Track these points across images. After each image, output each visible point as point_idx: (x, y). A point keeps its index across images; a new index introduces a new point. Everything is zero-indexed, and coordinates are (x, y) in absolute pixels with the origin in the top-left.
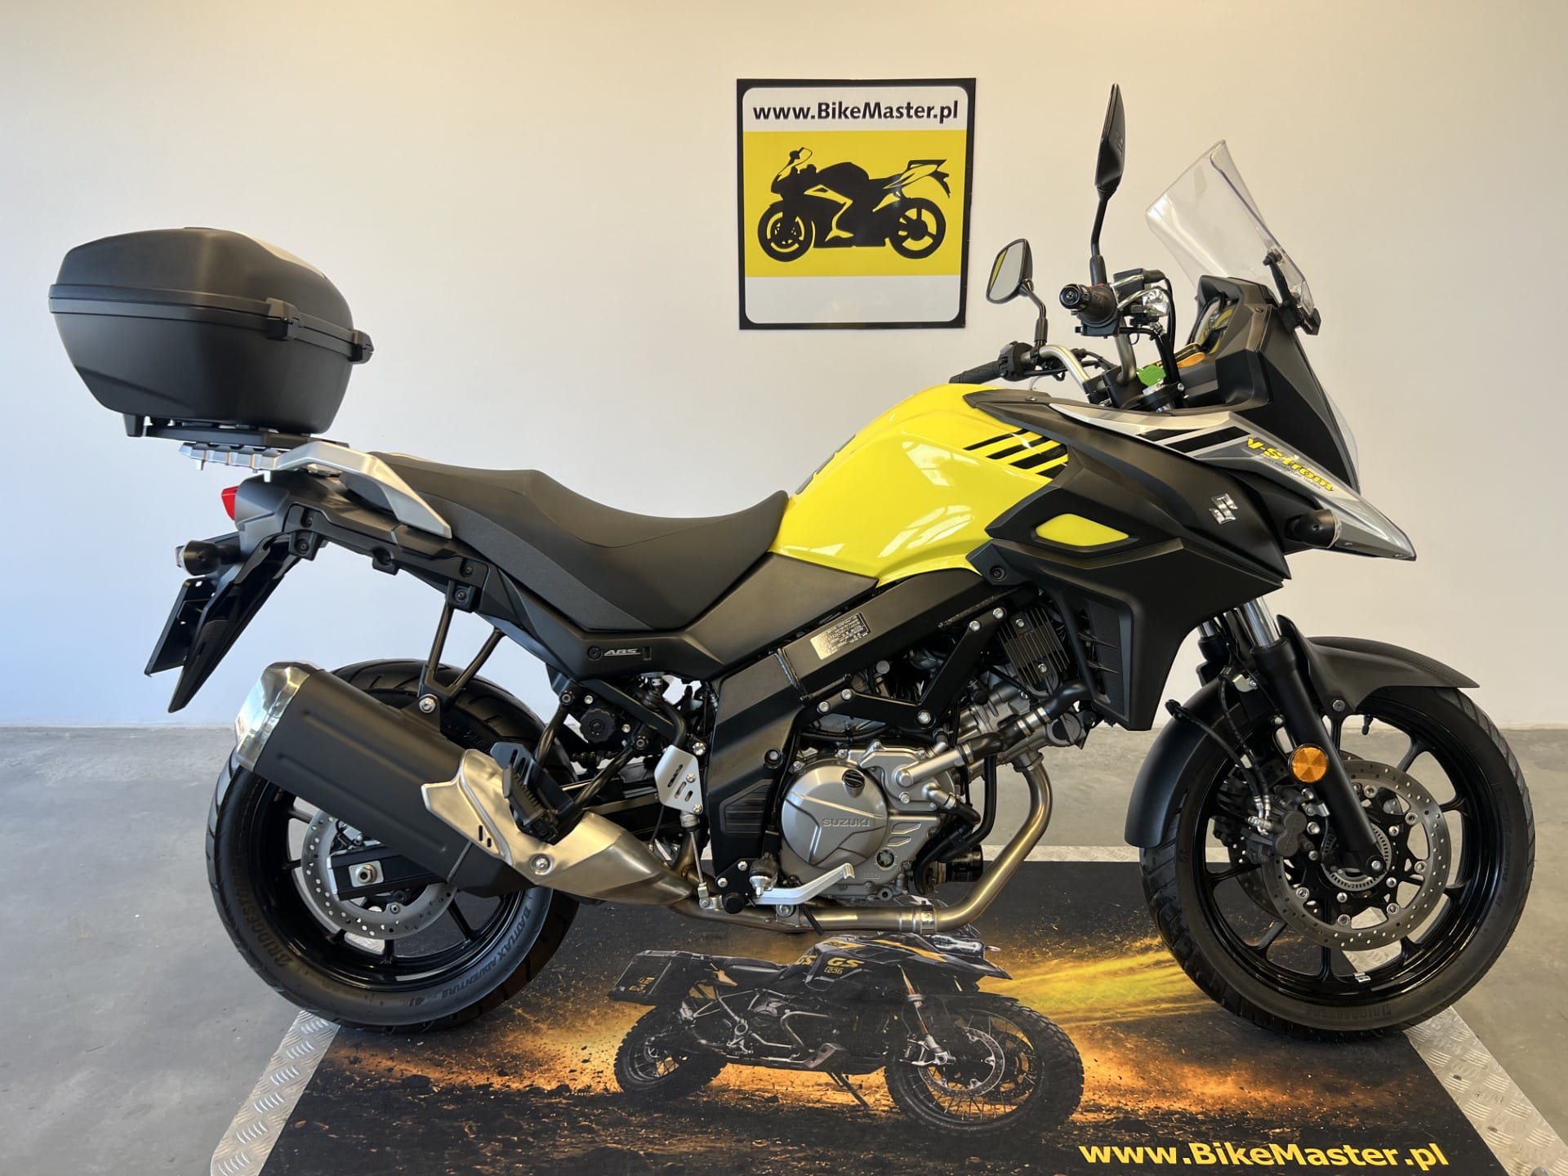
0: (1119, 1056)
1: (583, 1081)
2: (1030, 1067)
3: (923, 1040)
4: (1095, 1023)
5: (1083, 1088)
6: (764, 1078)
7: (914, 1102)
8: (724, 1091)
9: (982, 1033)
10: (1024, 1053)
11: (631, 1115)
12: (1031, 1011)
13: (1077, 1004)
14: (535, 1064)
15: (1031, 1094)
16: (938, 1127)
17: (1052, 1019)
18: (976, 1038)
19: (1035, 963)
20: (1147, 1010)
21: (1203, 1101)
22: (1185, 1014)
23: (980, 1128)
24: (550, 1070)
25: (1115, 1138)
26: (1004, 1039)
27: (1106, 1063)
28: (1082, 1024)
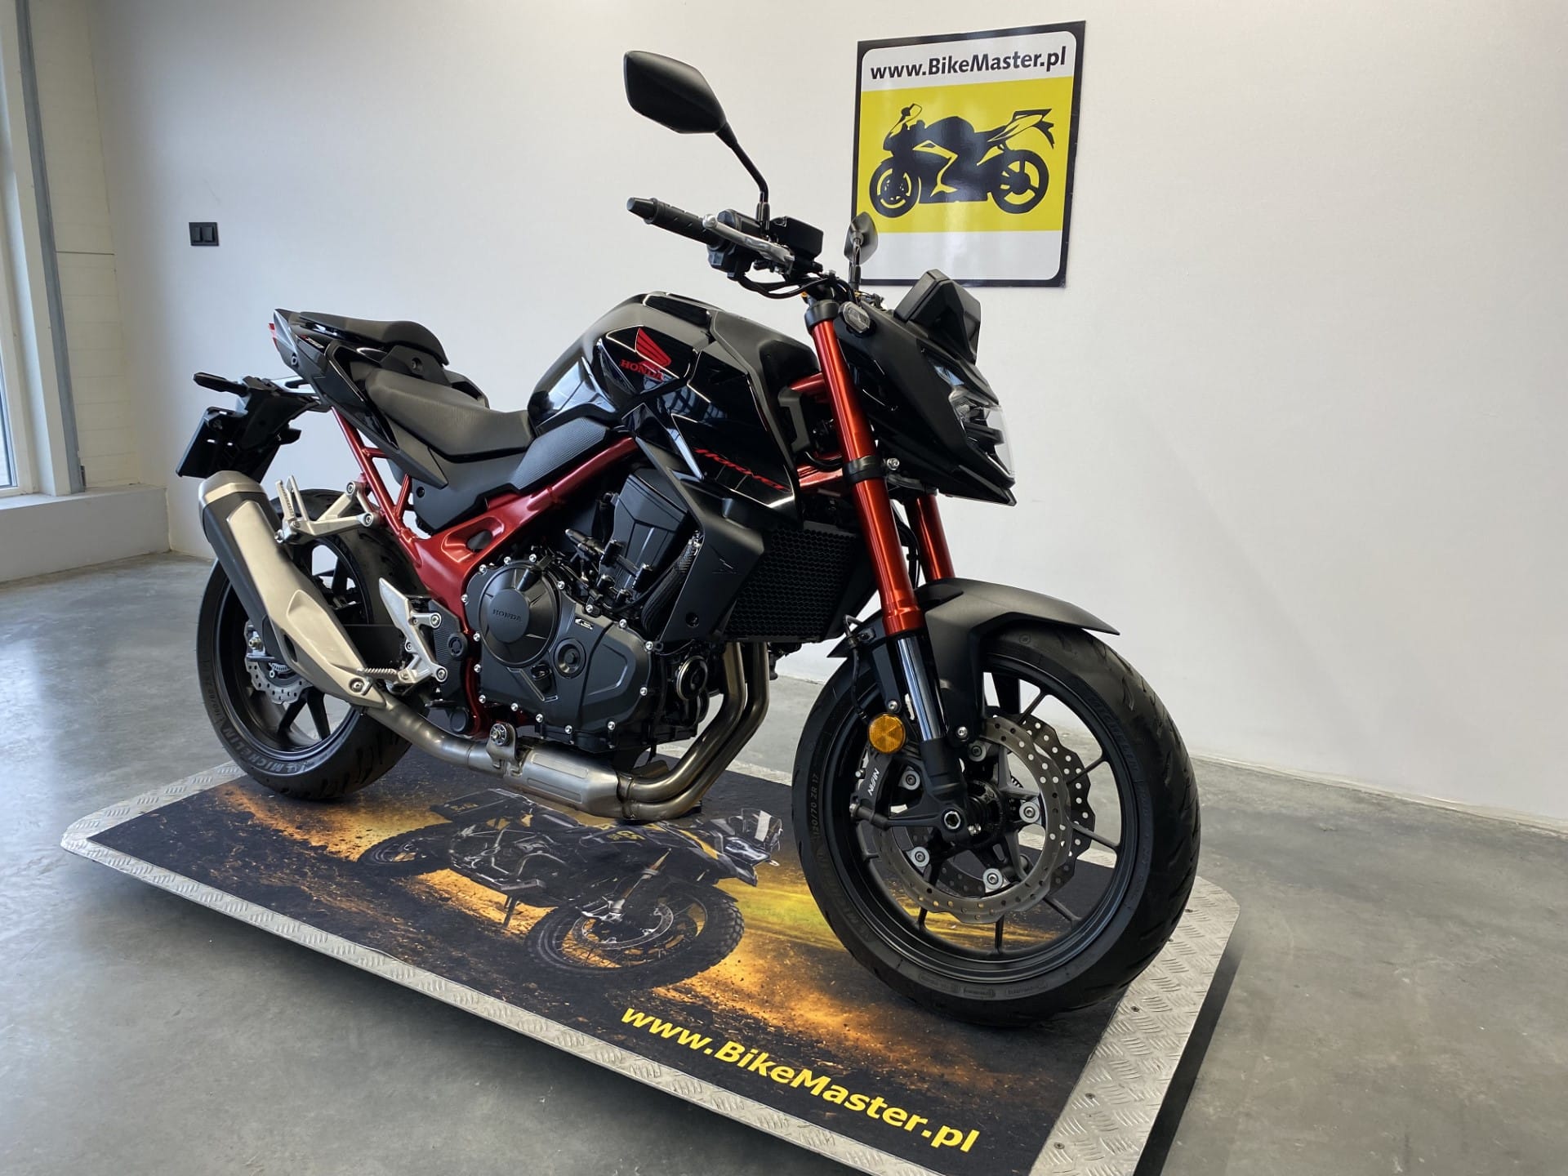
1: (343, 847)
2: (676, 945)
3: (613, 902)
4: (781, 937)
5: (696, 974)
6: (459, 885)
7: (544, 935)
8: (419, 883)
9: (671, 912)
10: (685, 936)
11: (339, 876)
12: (737, 911)
13: (787, 920)
14: (327, 828)
15: (647, 963)
16: (538, 956)
17: (747, 922)
18: (660, 914)
19: (797, 883)
21: (793, 1020)
23: (569, 968)
24: (329, 835)
25: (671, 1015)
26: (682, 922)
27: (745, 966)
28: (770, 934)
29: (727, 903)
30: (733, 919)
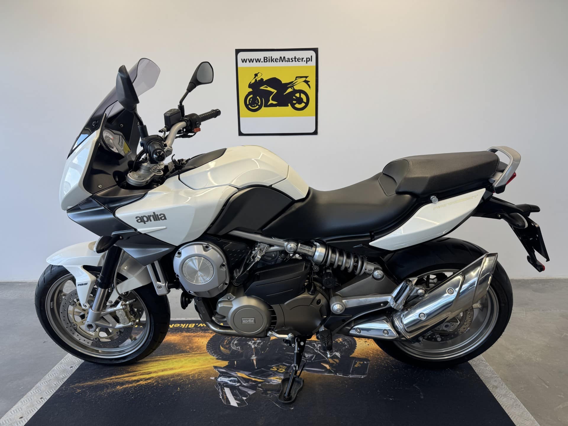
0: (194, 344)
2: (224, 341)
3: (255, 347)
5: (212, 337)
10: (223, 345)
12: (213, 356)
13: (195, 358)
17: (208, 354)
20: (171, 357)
22: (159, 356)
26: (228, 347)
27: (200, 343)
28: (198, 352)
29: (219, 357)
30: (214, 353)
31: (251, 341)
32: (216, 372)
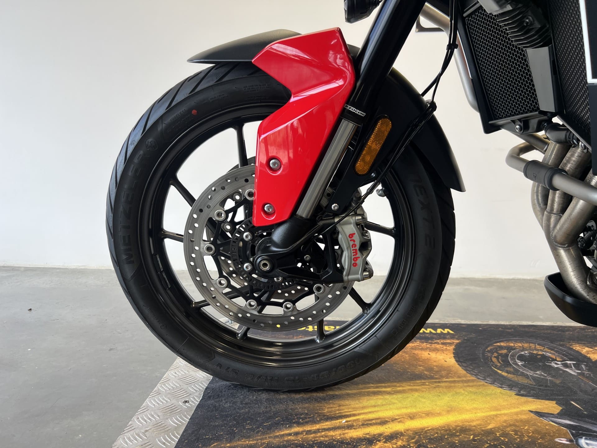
0: (429, 363)
3: (577, 372)
4: (447, 380)
5: (454, 350)
10: (496, 365)
12: (501, 387)
13: (463, 392)
15: (487, 348)
17: (483, 382)
20: (403, 387)
22: (373, 384)
26: (516, 372)
27: (439, 360)
28: (456, 379)
29: (519, 392)
31: (552, 361)
32: (550, 424)
